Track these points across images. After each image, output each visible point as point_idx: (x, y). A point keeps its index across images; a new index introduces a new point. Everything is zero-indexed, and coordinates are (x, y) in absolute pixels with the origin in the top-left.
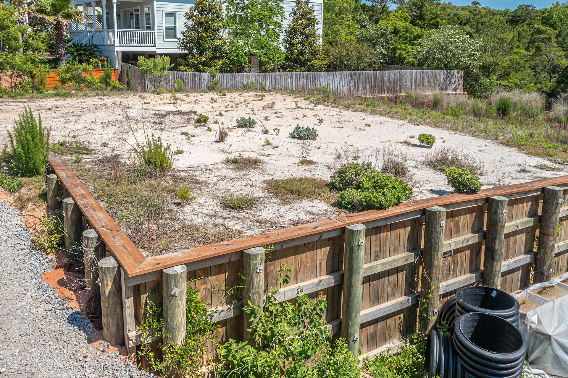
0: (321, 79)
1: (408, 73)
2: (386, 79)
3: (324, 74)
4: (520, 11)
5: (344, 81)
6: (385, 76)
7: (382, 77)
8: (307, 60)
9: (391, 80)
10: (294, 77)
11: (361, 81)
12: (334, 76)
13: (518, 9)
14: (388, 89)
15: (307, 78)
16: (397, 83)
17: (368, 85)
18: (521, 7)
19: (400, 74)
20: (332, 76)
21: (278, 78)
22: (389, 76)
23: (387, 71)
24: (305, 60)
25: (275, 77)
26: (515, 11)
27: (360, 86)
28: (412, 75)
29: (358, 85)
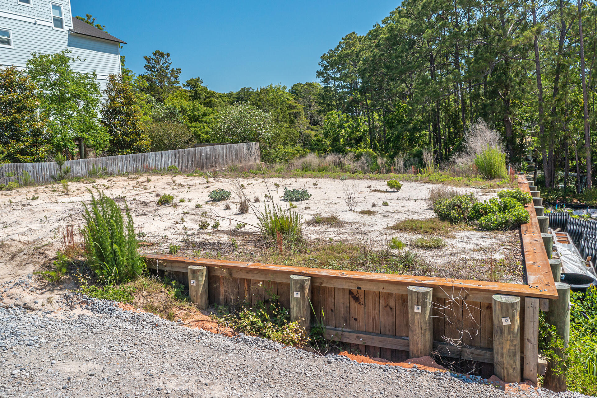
0: (149, 160)
1: (220, 148)
2: (204, 155)
3: (152, 155)
4: (243, 93)
5: (170, 160)
6: (202, 152)
7: (200, 153)
8: (132, 141)
9: (208, 156)
10: (124, 160)
11: (184, 159)
12: (161, 156)
13: (241, 91)
14: (206, 164)
15: (136, 160)
16: (212, 158)
17: (190, 163)
18: (242, 90)
19: (214, 149)
20: (158, 156)
21: (109, 162)
22: (206, 152)
23: (204, 147)
24: (130, 141)
25: (106, 162)
26: (239, 93)
27: (184, 164)
28: (223, 149)
29: (182, 163)
